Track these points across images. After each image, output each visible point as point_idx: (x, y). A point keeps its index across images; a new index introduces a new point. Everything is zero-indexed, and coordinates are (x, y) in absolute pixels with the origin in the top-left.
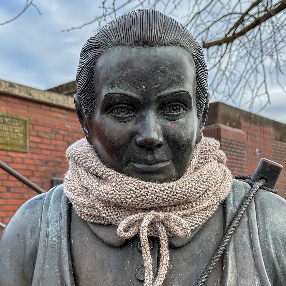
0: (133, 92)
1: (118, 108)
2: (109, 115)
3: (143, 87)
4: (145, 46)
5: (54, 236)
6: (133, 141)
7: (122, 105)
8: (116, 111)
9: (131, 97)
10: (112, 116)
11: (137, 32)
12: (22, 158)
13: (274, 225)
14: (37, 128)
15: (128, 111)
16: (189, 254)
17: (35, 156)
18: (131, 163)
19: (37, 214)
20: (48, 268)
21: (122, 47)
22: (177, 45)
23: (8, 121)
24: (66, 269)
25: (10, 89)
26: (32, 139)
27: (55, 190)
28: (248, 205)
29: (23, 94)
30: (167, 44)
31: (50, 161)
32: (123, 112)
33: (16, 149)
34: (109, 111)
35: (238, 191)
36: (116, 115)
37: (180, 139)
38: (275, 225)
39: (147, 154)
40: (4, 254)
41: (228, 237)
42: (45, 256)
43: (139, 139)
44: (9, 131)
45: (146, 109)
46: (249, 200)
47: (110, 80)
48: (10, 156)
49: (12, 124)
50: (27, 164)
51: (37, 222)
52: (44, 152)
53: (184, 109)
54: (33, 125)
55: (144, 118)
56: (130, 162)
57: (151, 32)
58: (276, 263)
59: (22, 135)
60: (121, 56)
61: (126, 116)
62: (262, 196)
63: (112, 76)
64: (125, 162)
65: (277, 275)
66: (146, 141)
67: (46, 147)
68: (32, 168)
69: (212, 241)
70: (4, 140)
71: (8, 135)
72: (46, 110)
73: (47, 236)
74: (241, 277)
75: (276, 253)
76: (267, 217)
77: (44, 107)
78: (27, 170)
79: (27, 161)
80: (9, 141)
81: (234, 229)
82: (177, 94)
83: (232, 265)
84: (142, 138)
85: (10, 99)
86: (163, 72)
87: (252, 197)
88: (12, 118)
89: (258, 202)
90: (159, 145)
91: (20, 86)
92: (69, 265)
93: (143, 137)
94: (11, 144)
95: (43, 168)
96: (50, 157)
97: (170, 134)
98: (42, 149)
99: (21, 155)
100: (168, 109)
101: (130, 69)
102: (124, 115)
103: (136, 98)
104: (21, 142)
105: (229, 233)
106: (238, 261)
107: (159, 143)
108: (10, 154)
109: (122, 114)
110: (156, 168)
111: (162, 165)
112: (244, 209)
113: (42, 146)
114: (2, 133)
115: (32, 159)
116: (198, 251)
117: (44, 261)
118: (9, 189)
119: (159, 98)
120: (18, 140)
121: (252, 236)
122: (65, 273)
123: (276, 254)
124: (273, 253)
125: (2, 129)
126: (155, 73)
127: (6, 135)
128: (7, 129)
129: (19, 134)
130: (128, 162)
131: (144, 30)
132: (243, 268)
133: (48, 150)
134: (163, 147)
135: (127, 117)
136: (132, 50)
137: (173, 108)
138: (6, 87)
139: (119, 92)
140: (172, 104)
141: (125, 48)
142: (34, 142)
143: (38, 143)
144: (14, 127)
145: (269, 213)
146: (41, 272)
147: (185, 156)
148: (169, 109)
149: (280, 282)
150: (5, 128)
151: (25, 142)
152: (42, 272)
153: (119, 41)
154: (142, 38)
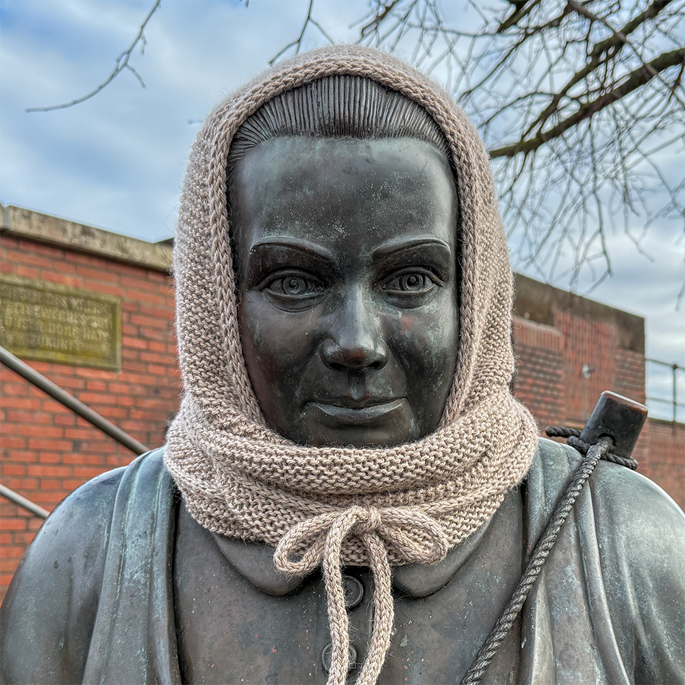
0: (316, 243)
1: (283, 278)
2: (263, 294)
3: (341, 231)
4: (343, 138)
5: (137, 568)
6: (317, 354)
7: (292, 272)
8: (277, 284)
9: (312, 253)
10: (271, 295)
11: (326, 105)
12: (107, 382)
13: (633, 543)
14: (138, 319)
15: (307, 286)
16: (445, 611)
17: (133, 378)
18: (314, 404)
19: (100, 516)
20: (120, 643)
21: (292, 139)
22: (417, 137)
23: (79, 305)
24: (162, 649)
25: (83, 238)
26: (127, 341)
27: (145, 461)
28: (576, 498)
29: (110, 250)
30: (395, 134)
31: (163, 387)
32: (294, 286)
33: (92, 362)
34: (263, 283)
35: (553, 467)
36: (279, 294)
37: (425, 351)
38: (637, 544)
39: (349, 384)
40: (23, 607)
41: (533, 572)
42: (115, 615)
43: (330, 350)
44: (79, 326)
45: (347, 280)
46: (579, 487)
47: (264, 212)
48: (81, 378)
49: (85, 310)
50: (117, 395)
51: (101, 535)
52: (152, 369)
53: (433, 282)
54: (130, 313)
55: (343, 301)
56: (310, 401)
57: (357, 105)
58: (641, 630)
59: (105, 335)
60: (290, 158)
61: (300, 296)
62: (608, 478)
63: (268, 205)
64: (299, 402)
65: (643, 658)
66: (345, 353)
67: (156, 358)
68: (127, 402)
69: (498, 580)
70: (68, 344)
71: (78, 333)
72: (157, 283)
73: (121, 568)
74: (564, 666)
75: (639, 607)
76: (618, 524)
77: (152, 277)
78: (116, 406)
79: (116, 388)
80: (78, 346)
81: (545, 554)
82: (418, 247)
83: (543, 636)
84: (337, 346)
85: (82, 260)
86: (385, 195)
87: (586, 479)
88: (87, 298)
89: (598, 492)
90: (377, 365)
91: (105, 233)
92: (170, 638)
93: (339, 345)
94: (84, 353)
95: (149, 403)
96: (165, 381)
97: (402, 339)
98: (147, 363)
99: (105, 375)
100: (396, 282)
101: (310, 189)
102: (296, 294)
103: (324, 254)
104: (105, 347)
105: (536, 563)
106: (556, 627)
107: (375, 358)
108: (81, 372)
109: (292, 292)
110: (369, 416)
111: (384, 409)
112: (569, 508)
113: (146, 357)
114: (64, 329)
115: (127, 383)
116: (465, 605)
117: (113, 627)
118: (76, 445)
119: (377, 256)
120: (99, 343)
121: (585, 570)
122: (159, 657)
123: (641, 609)
124: (633, 608)
125: (64, 320)
126: (368, 199)
127: (74, 334)
128: (76, 321)
129: (100, 332)
130: (305, 403)
131: (342, 100)
132: (566, 644)
133: (159, 364)
134: (387, 369)
135: (304, 299)
136: (315, 144)
137: (409, 279)
138: (74, 236)
139: (285, 241)
140: (406, 270)
141: (299, 140)
142: (131, 349)
143: (139, 350)
144: (89, 317)
145: (623, 517)
146: (104, 654)
147: (435, 390)
148: (401, 281)
149: (650, 672)
150: (71, 319)
151: (113, 348)
152: (108, 653)
153: (284, 124)
154: (337, 118)
